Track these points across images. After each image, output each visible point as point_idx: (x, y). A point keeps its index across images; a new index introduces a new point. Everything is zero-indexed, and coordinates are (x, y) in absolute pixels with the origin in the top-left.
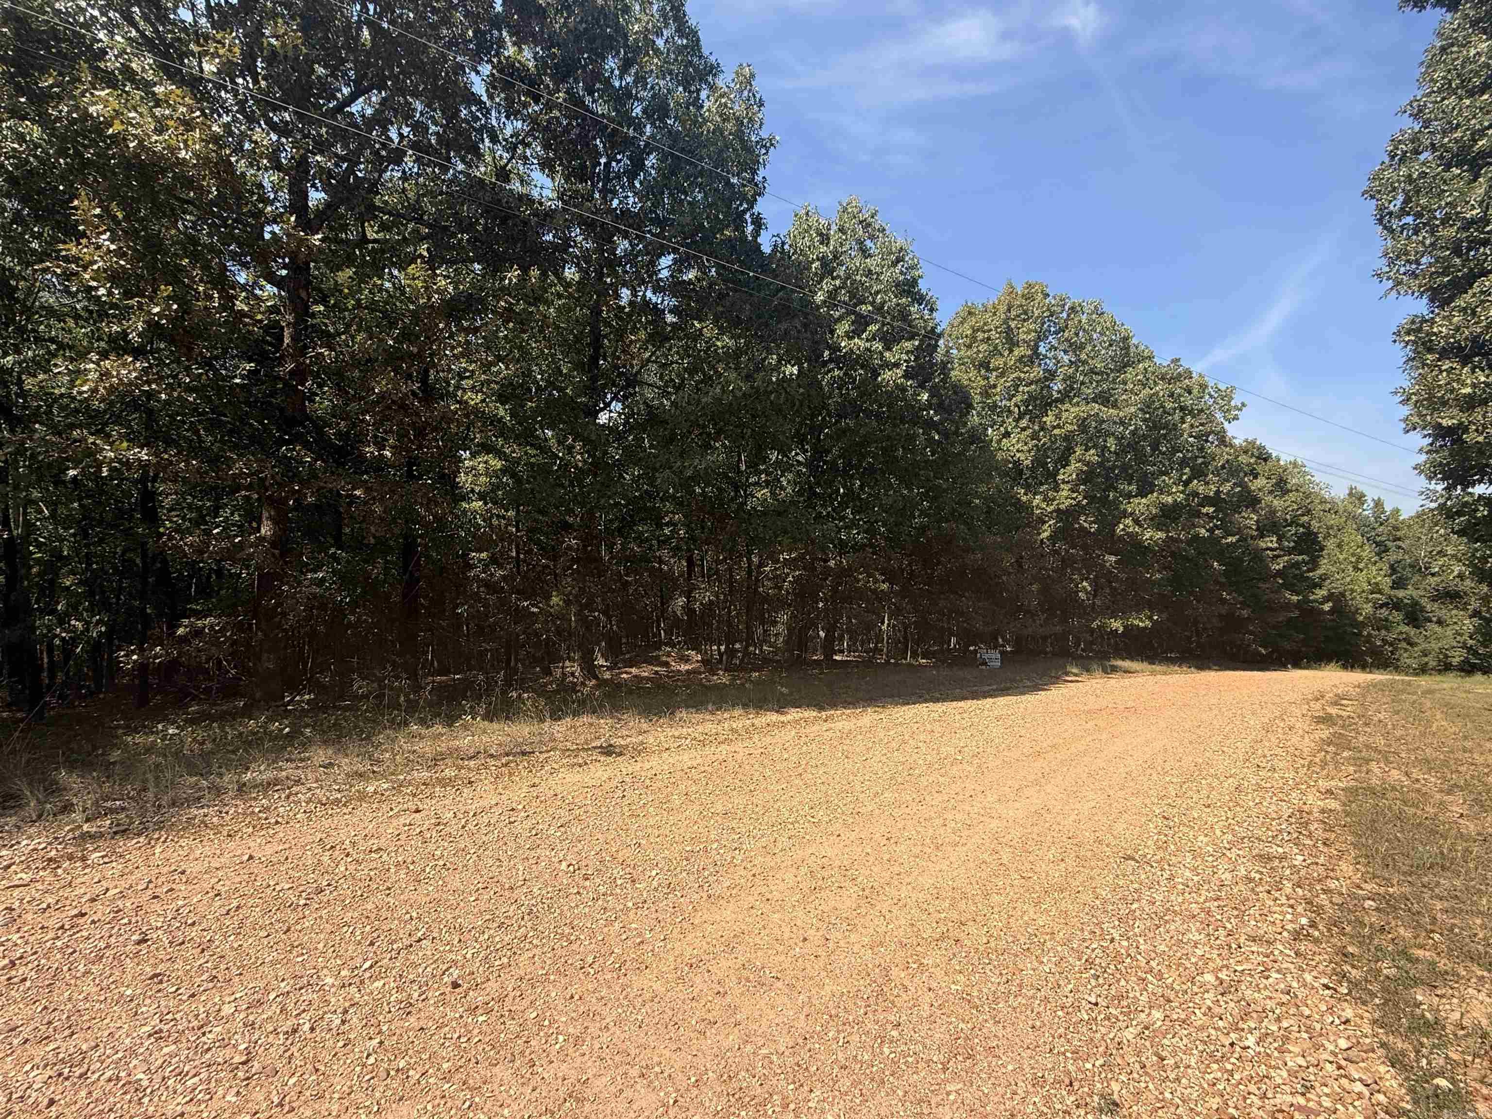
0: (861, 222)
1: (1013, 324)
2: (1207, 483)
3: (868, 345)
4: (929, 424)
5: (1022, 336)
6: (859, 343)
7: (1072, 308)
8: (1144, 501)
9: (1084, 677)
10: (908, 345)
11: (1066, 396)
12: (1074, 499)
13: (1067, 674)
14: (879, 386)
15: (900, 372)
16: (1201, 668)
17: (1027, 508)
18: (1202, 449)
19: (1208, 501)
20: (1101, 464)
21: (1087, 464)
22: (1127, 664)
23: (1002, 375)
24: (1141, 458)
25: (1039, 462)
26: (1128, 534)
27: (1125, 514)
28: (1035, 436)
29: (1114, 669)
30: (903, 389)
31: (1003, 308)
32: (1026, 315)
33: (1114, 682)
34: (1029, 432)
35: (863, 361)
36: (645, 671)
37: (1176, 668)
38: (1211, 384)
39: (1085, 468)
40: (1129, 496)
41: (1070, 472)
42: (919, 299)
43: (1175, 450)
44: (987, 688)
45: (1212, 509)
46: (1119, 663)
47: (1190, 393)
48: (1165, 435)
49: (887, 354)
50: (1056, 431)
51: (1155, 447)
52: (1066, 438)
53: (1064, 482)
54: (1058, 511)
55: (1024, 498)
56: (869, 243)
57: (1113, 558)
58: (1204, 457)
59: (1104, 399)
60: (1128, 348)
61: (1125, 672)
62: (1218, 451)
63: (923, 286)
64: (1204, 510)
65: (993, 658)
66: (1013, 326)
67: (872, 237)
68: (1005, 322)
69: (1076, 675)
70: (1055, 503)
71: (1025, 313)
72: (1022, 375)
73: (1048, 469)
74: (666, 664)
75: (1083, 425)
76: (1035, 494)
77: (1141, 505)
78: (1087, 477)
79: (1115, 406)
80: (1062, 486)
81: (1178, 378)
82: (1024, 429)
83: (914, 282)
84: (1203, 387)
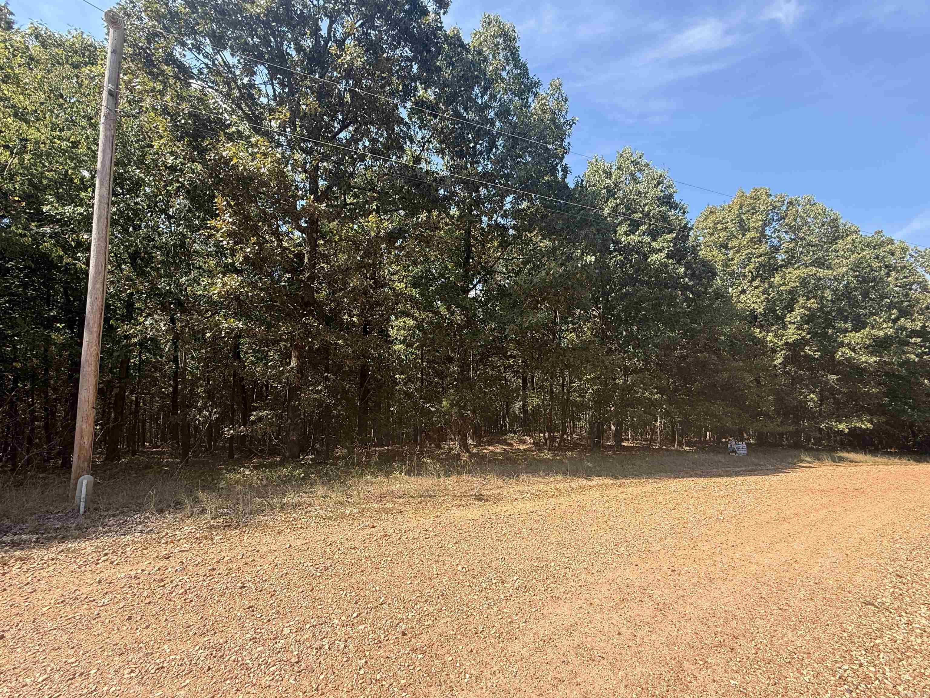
0: (632, 162)
1: (744, 217)
2: (913, 321)
3: (640, 239)
4: (686, 288)
5: (751, 225)
6: (634, 238)
7: (791, 203)
8: (858, 334)
9: (816, 464)
10: (669, 237)
11: (788, 263)
12: (800, 335)
13: (802, 461)
14: (649, 265)
15: (663, 255)
16: (919, 461)
17: (762, 342)
18: (907, 295)
19: (914, 333)
20: (821, 309)
21: (810, 309)
22: (852, 456)
23: (738, 251)
24: (854, 304)
25: (770, 310)
26: (846, 359)
27: (842, 345)
28: (765, 292)
29: (841, 459)
30: (666, 266)
31: (736, 207)
32: (754, 210)
33: (842, 469)
34: (760, 289)
35: (636, 249)
36: (498, 449)
37: (896, 460)
38: (911, 247)
39: (807, 313)
40: (846, 331)
41: (796, 315)
42: (675, 206)
43: (883, 297)
44: (737, 469)
45: (919, 340)
46: (845, 455)
47: (893, 254)
48: (873, 287)
49: (654, 244)
50: (782, 288)
51: (865, 295)
52: (791, 292)
53: (790, 323)
54: (787, 344)
55: (760, 336)
56: (638, 175)
57: (835, 377)
58: (909, 301)
59: (820, 263)
60: (837, 227)
61: (850, 462)
62: (922, 296)
63: (676, 198)
64: (912, 341)
65: (741, 447)
66: (744, 218)
67: (640, 171)
68: (739, 216)
69: (809, 463)
70: (784, 338)
71: (754, 208)
72: (754, 251)
73: (777, 314)
74: (511, 445)
75: (804, 282)
76: (768, 332)
77: (854, 338)
78: (809, 319)
79: (829, 267)
80: (789, 326)
81: (882, 244)
82: (756, 288)
83: (671, 196)
84: (904, 250)
